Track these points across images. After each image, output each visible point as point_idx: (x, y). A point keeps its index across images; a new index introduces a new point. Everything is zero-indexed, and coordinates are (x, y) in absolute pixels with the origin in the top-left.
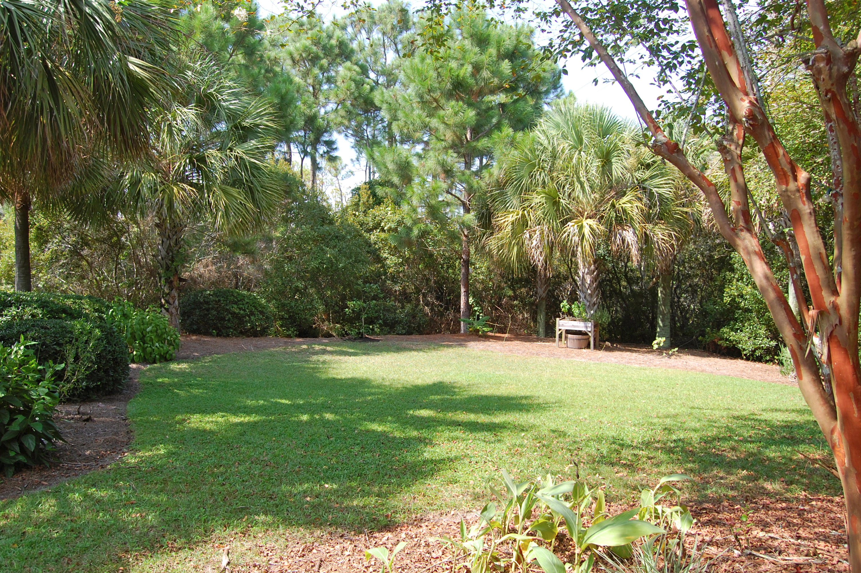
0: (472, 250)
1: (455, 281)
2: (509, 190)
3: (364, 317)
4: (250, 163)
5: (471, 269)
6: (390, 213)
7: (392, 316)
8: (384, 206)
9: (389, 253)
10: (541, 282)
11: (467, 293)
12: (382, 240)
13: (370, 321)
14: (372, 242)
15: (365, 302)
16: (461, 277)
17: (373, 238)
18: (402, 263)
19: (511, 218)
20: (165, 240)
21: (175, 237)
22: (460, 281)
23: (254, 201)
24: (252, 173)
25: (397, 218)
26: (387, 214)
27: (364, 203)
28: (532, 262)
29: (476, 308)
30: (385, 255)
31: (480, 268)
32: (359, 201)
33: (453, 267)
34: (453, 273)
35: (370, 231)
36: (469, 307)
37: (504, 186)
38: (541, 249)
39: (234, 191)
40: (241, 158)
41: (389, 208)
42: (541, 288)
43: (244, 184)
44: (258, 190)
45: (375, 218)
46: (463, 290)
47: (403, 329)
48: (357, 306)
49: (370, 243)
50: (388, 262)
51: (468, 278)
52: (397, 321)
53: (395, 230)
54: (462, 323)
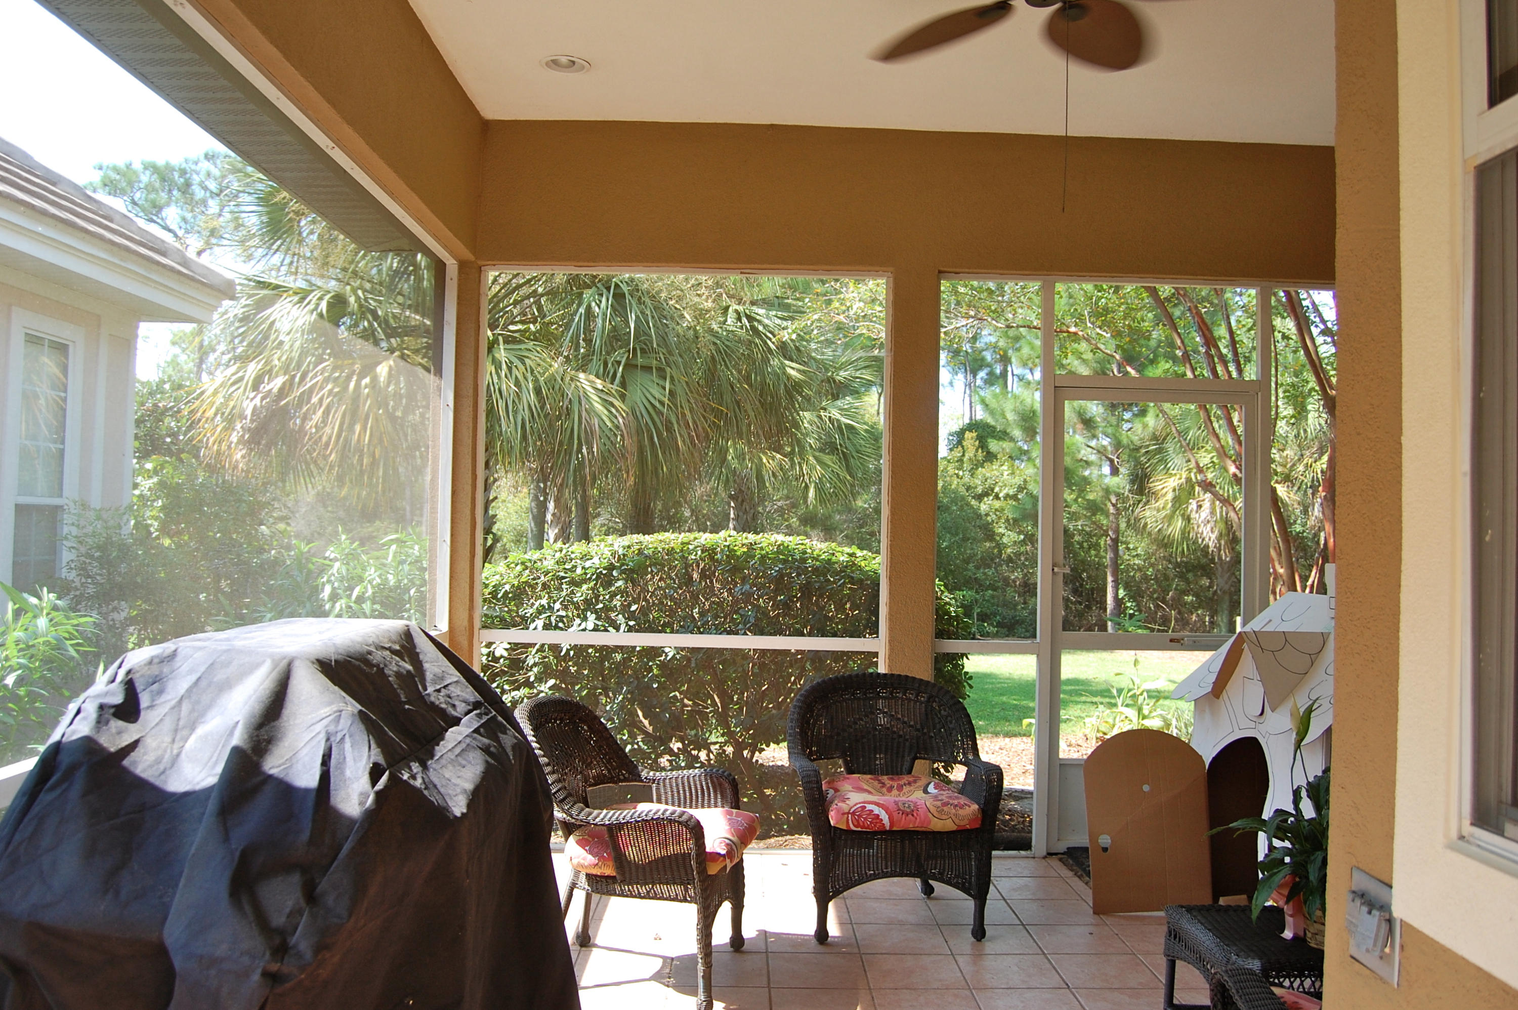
0: (1123, 525)
1: (1100, 567)
2: (1170, 446)
3: (977, 610)
4: (847, 426)
5: (1121, 548)
6: (1006, 473)
7: (1011, 613)
8: (998, 463)
9: (1006, 528)
10: (1223, 569)
11: (1116, 583)
12: (996, 510)
13: (983, 617)
14: (983, 513)
15: (977, 592)
16: (1107, 561)
17: (983, 507)
18: (1024, 540)
19: (1173, 483)
20: (741, 514)
21: (752, 511)
22: (1106, 567)
23: (849, 469)
24: (849, 438)
25: (1018, 480)
26: (1002, 475)
27: (970, 459)
28: (1200, 540)
29: (1129, 604)
30: (1001, 530)
31: (1135, 549)
32: (963, 455)
33: (1096, 546)
34: (1096, 556)
35: (980, 498)
36: (1118, 602)
37: (1164, 439)
38: (1212, 524)
39: (827, 459)
40: (838, 420)
41: (1005, 467)
42: (1222, 576)
43: (837, 449)
44: (853, 457)
45: (986, 480)
46: (1110, 579)
47: (1027, 631)
48: (967, 597)
49: (980, 515)
50: (1005, 540)
51: (1117, 562)
52: (1017, 622)
53: (1014, 497)
54: (1109, 623)
